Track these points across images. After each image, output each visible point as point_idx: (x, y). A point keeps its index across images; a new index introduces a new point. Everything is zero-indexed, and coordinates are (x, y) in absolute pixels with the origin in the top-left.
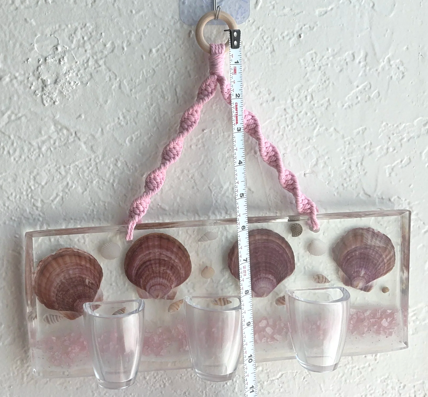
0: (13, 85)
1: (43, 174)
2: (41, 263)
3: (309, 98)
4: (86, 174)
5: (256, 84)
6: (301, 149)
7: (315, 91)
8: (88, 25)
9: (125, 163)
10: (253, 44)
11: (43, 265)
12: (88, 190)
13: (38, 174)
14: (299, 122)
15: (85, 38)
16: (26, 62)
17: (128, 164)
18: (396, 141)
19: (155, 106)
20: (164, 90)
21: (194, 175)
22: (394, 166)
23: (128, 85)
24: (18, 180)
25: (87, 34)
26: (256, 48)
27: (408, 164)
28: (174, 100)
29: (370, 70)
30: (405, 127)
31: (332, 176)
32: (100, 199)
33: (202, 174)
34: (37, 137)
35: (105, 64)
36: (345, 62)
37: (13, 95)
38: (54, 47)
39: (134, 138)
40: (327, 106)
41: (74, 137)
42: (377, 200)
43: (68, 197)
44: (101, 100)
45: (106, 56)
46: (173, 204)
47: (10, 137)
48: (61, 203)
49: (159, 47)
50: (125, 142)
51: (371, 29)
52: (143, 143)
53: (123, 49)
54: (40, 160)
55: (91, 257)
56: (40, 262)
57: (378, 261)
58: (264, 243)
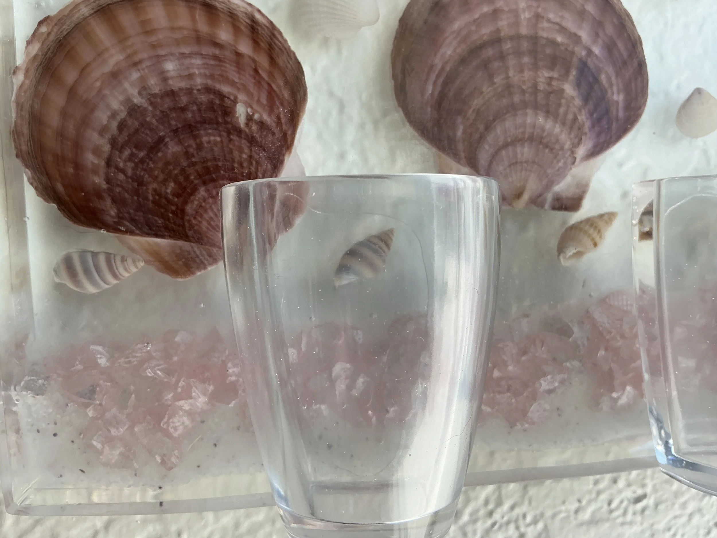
2: (44, 29)
11: (52, 37)
55: (258, 16)
56: (40, 23)
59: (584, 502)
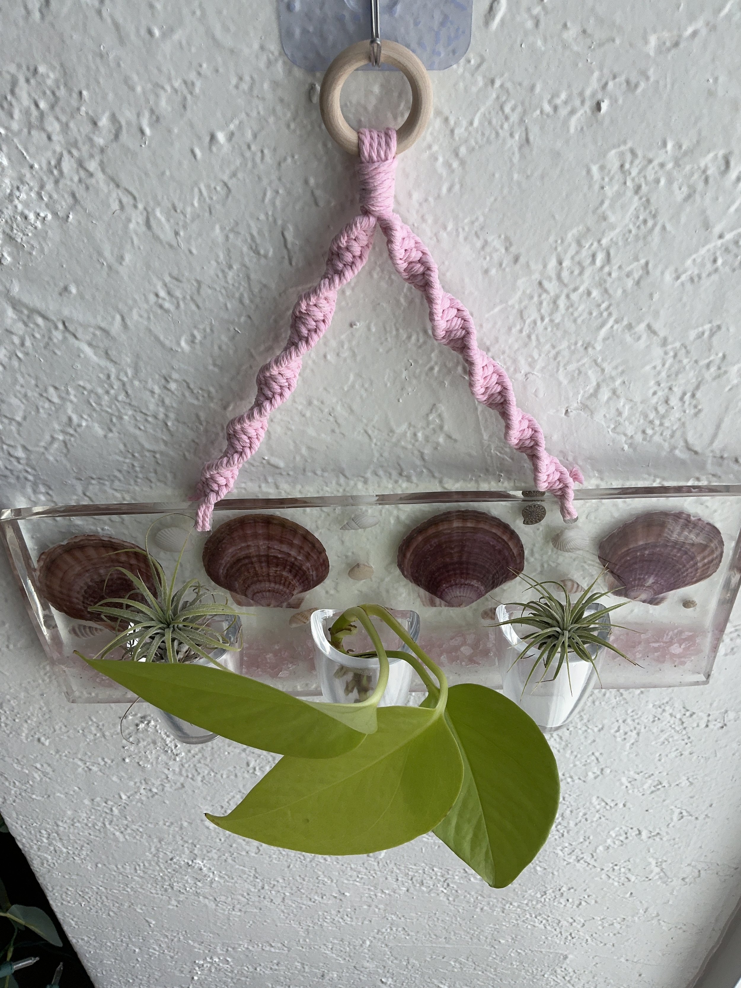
1: (14, 401)
2: (43, 557)
4: (105, 403)
5: (476, 224)
6: (566, 365)
7: (616, 244)
8: (42, 70)
9: (184, 383)
10: (476, 124)
11: (48, 560)
12: (115, 430)
14: (571, 310)
15: (42, 105)
17: (192, 386)
19: (238, 270)
20: (255, 233)
21: (333, 409)
23: (168, 220)
25: (44, 92)
26: (483, 134)
28: (283, 258)
31: (625, 415)
32: (142, 447)
33: (350, 407)
35: (103, 171)
36: (703, 177)
39: (199, 337)
40: (641, 278)
41: (63, 333)
42: (710, 460)
43: (75, 441)
44: (108, 254)
45: (102, 151)
46: (294, 458)
48: (65, 452)
49: (232, 127)
50: (179, 344)
52: (220, 348)
53: (142, 132)
55: (136, 548)
56: (41, 555)
57: (684, 566)
58: (468, 534)
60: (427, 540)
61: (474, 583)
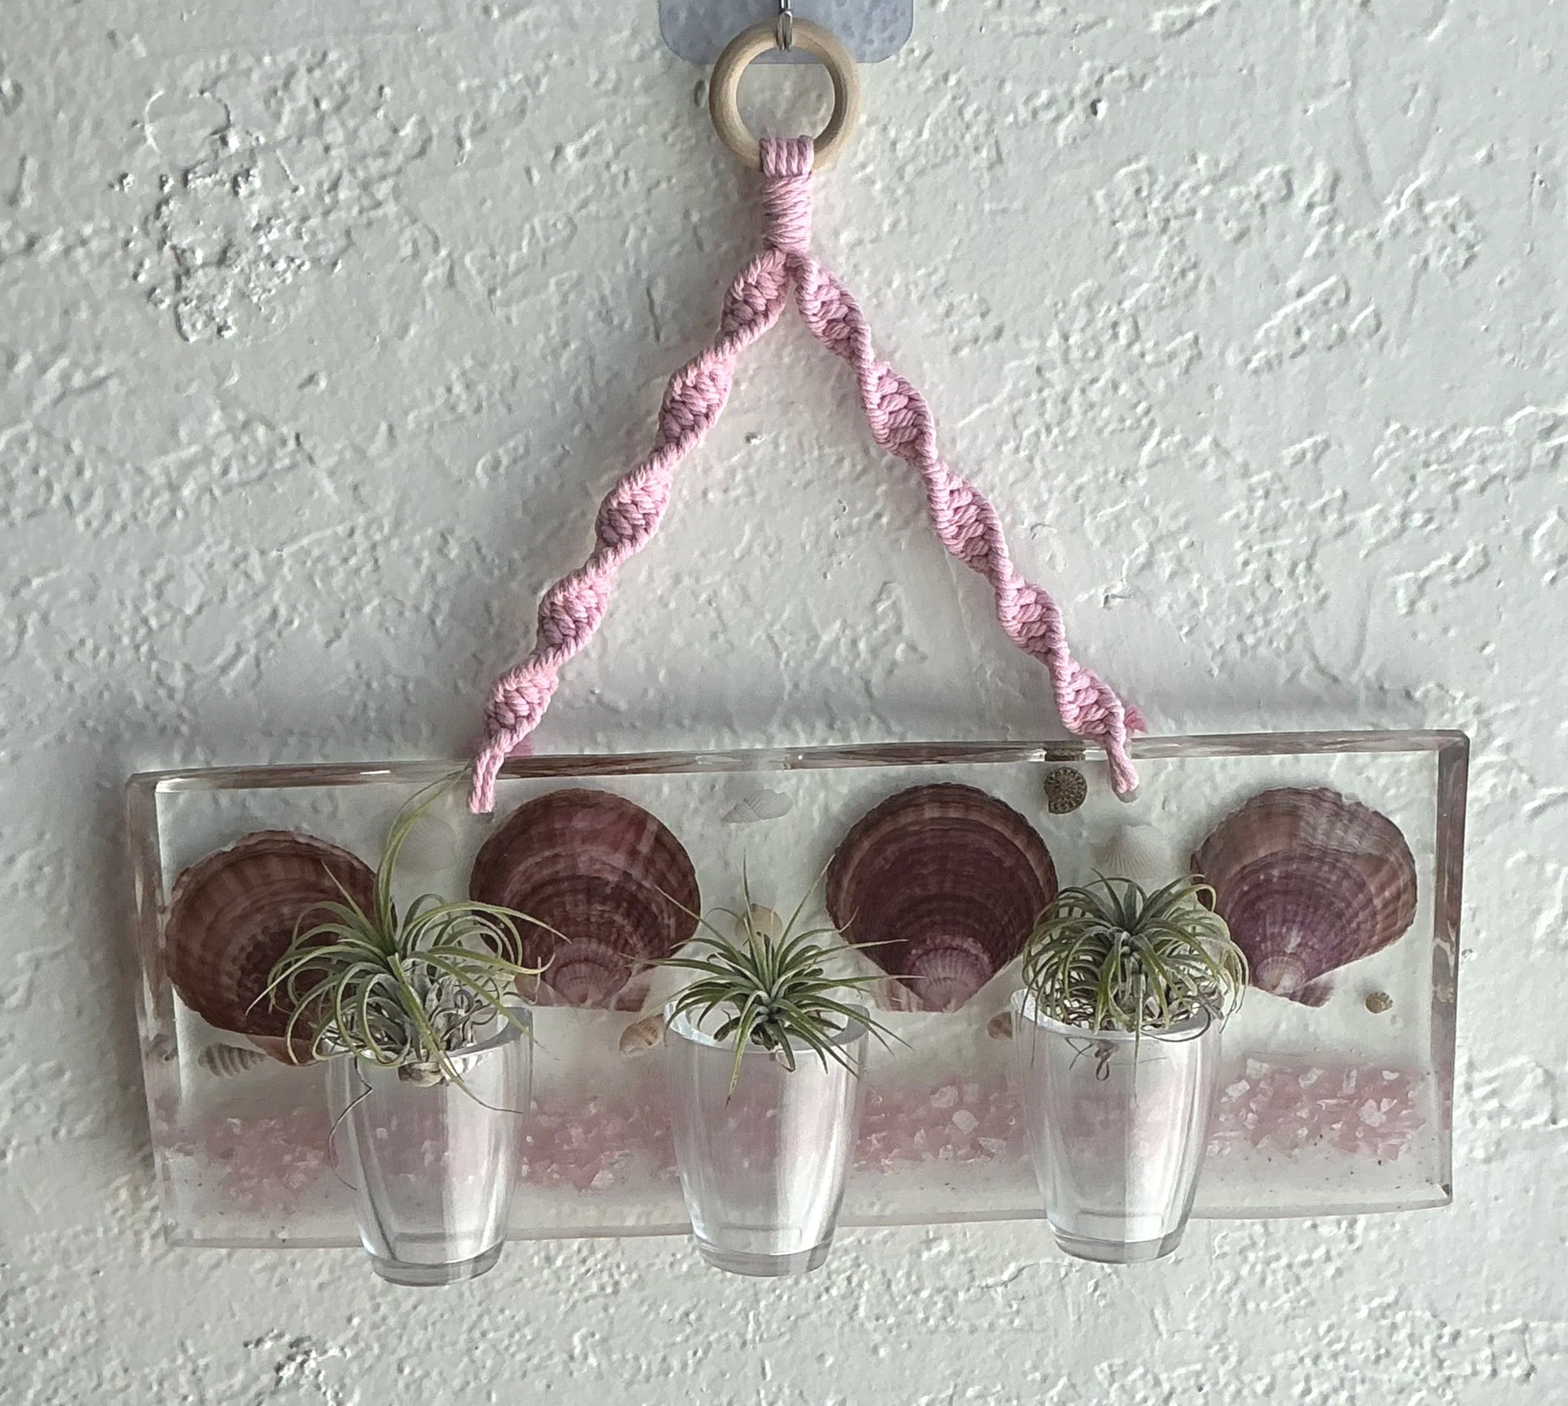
0: (74, 267)
1: (190, 578)
2: (185, 878)
3: (1124, 330)
4: (337, 581)
5: (934, 278)
6: (1094, 511)
7: (1146, 308)
8: (332, 57)
9: (473, 546)
10: (926, 135)
11: (192, 886)
12: (345, 636)
13: (169, 578)
14: (1090, 414)
15: (325, 105)
16: (117, 188)
17: (484, 551)
18: (1435, 489)
19: (578, 349)
20: (607, 292)
21: (715, 593)
22: (1427, 579)
23: (480, 272)
24: (103, 594)
25: (330, 87)
26: (936, 150)
27: (1480, 570)
28: (647, 329)
29: (1347, 233)
30: (1470, 440)
31: (1203, 608)
32: (386, 669)
33: (743, 589)
34: (164, 451)
35: (397, 197)
36: (1258, 205)
37: (75, 305)
38: (215, 133)
39: (505, 461)
40: (1191, 360)
41: (293, 454)
42: (1363, 695)
43: (275, 655)
44: (384, 324)
45: (399, 171)
46: (645, 691)
47: (68, 448)
48: (254, 677)
49: (586, 138)
50: (472, 472)
51: (1354, 85)
52: (537, 479)
53: (460, 143)
54: (176, 529)
55: (355, 863)
56: (183, 873)
57: (1349, 905)
58: (952, 833)
59: (679, 1256)
60: (878, 848)
61: (969, 944)
